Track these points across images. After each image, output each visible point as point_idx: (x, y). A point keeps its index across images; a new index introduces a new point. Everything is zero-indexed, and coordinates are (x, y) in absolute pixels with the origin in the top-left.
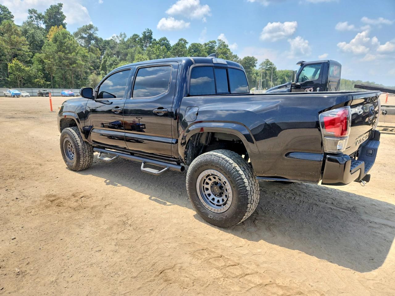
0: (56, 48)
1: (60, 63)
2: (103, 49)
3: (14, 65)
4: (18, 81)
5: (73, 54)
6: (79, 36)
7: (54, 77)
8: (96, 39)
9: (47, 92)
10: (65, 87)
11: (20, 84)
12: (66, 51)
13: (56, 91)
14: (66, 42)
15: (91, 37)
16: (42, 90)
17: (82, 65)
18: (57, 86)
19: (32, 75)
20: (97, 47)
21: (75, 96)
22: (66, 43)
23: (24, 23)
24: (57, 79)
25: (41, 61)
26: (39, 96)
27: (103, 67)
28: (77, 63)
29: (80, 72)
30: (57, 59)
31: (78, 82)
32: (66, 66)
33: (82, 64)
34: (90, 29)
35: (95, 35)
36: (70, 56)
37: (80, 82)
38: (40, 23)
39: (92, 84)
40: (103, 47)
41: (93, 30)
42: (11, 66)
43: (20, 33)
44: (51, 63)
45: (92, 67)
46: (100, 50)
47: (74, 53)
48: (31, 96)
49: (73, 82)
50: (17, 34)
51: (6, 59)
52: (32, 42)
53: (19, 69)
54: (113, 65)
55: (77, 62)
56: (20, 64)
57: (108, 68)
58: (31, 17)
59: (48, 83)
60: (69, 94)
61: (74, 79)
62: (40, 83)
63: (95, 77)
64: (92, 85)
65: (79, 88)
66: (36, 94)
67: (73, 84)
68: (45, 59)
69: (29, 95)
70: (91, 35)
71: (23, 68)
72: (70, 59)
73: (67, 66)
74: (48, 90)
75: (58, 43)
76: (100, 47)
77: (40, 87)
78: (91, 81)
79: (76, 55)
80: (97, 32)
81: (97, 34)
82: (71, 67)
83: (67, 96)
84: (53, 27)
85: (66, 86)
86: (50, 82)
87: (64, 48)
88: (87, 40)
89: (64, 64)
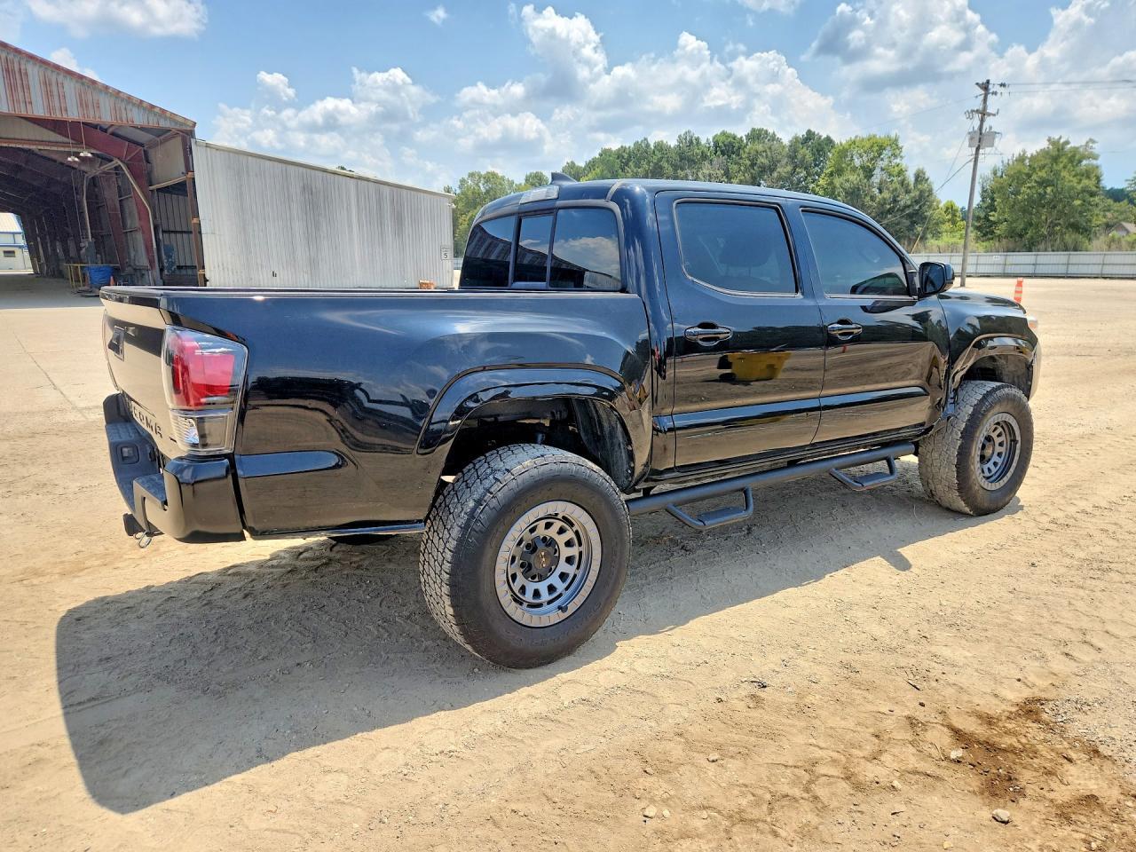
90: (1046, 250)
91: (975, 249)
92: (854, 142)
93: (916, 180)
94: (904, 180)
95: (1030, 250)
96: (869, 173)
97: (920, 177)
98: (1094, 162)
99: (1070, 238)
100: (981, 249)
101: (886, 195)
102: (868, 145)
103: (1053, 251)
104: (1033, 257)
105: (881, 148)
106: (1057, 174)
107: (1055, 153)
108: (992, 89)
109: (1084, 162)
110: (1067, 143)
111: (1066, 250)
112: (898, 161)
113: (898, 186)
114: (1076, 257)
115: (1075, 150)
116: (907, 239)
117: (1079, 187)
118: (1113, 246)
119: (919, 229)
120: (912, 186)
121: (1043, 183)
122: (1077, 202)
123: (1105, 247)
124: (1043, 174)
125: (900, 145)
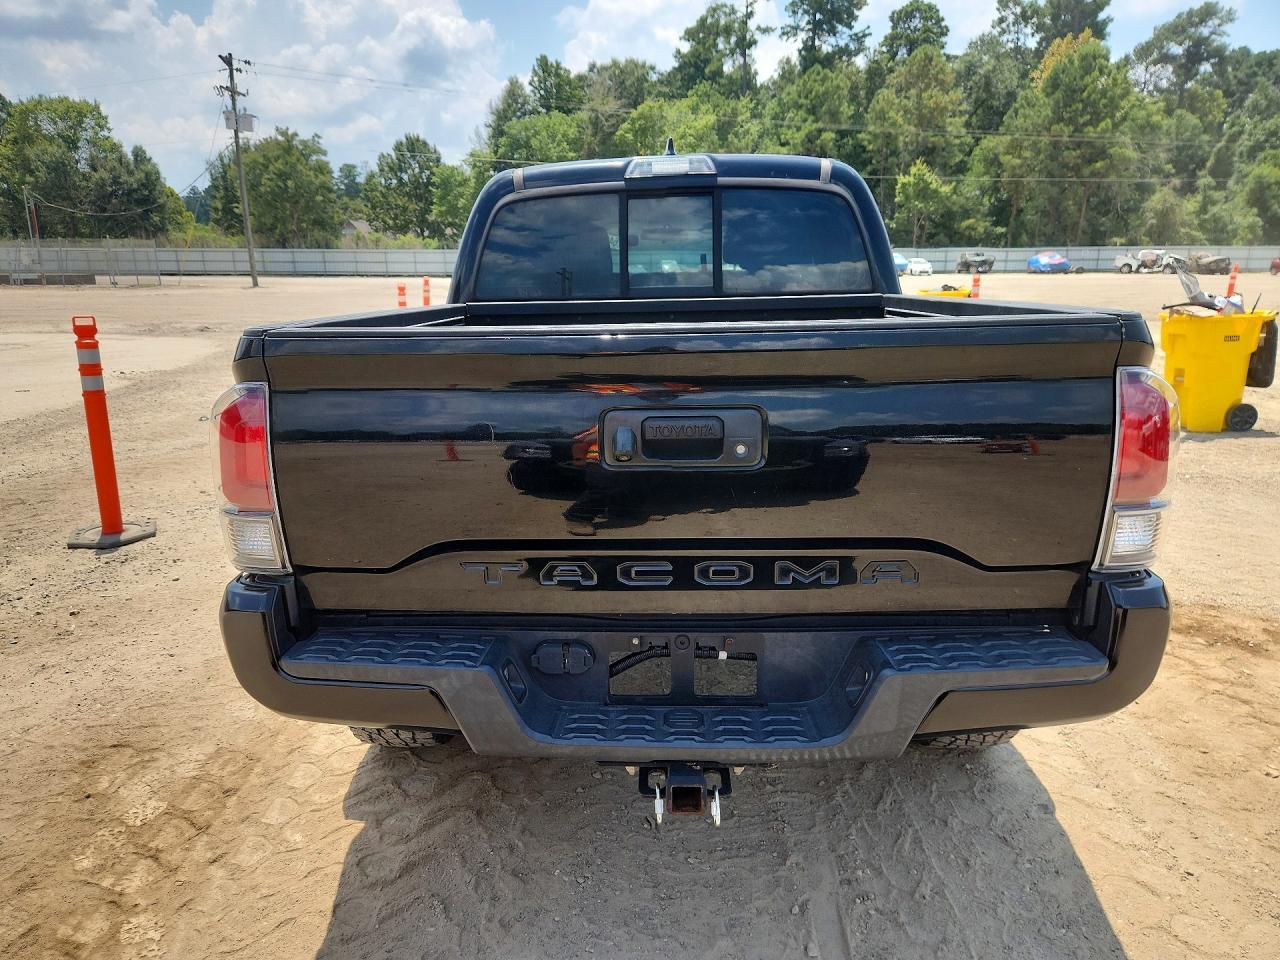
0: (1050, 113)
1: (1052, 161)
2: (1242, 88)
3: (912, 179)
4: (916, 229)
5: (1103, 125)
6: (1155, 55)
7: (1020, 211)
8: (1220, 56)
9: (983, 258)
10: (1050, 242)
11: (920, 237)
12: (1081, 116)
13: (1016, 254)
14: (1086, 87)
15: (1198, 52)
16: (970, 254)
17: (1126, 160)
18: (1025, 238)
19: (955, 208)
20: (1217, 87)
21: (1072, 272)
22: (1089, 88)
23: (970, 45)
24: (1030, 217)
25: (993, 162)
26: (959, 272)
27: (1218, 161)
28: (1111, 157)
29: (1115, 188)
30: (1046, 150)
31: (1102, 225)
32: (1072, 169)
33: (1130, 160)
34: (1202, 21)
35: (1217, 41)
36: (1091, 133)
37: (1109, 224)
38: (1026, 35)
39: (1152, 226)
40: (1246, 81)
41: (1213, 22)
42: (904, 185)
43: (950, 79)
44: (1021, 166)
45: (1170, 166)
46: (1228, 94)
47: (1109, 120)
48: (934, 272)
49: (1083, 223)
50: (941, 84)
51: (898, 165)
52: (983, 102)
53: (924, 192)
54: (1262, 149)
55: (1111, 151)
56: (928, 174)
57: (1237, 165)
58: (1002, 20)
59: (1000, 230)
60: (1051, 265)
61: (1087, 212)
62: (973, 233)
63: (1172, 199)
64: (1154, 229)
65: (1098, 242)
66: (953, 266)
67: (1080, 232)
68: (1008, 153)
69: (930, 271)
70: (1200, 42)
71: (933, 186)
72: (1090, 144)
73: (1076, 170)
74: (989, 253)
75: (1058, 94)
76: (1229, 85)
77: (971, 242)
78: (1150, 215)
79: (1116, 126)
80: (1227, 28)
81: (1228, 36)
82: (1086, 171)
83: (1043, 272)
84: (1058, 40)
85: (1054, 238)
86: (1006, 225)
87: (1077, 109)
88: (1181, 66)
89: (1065, 166)
90: (299, 247)
91: (227, 244)
92: (39, 102)
93: (136, 159)
94: (121, 157)
95: (284, 247)
96: (72, 144)
97: (139, 154)
98: (323, 158)
99: (318, 234)
100: (234, 244)
101: (103, 174)
102: (61, 109)
103: (307, 248)
104: (321, 255)
105: (81, 115)
106: (293, 167)
107: (286, 145)
108: (235, 65)
109: (314, 157)
110: (296, 135)
111: (319, 247)
112: (105, 133)
113: (116, 164)
114: (330, 254)
115: (304, 143)
116: (143, 230)
117: (317, 182)
118: (361, 244)
119: (156, 219)
120: (132, 167)
121: (283, 176)
122: (319, 198)
123: (354, 246)
124: (279, 165)
125: (104, 114)
